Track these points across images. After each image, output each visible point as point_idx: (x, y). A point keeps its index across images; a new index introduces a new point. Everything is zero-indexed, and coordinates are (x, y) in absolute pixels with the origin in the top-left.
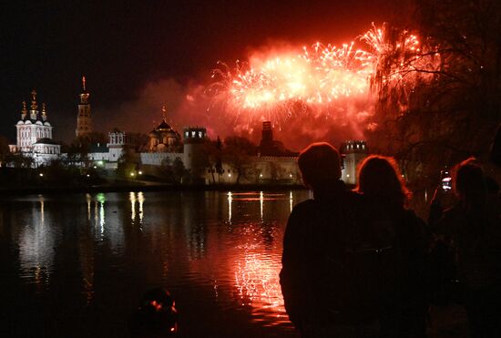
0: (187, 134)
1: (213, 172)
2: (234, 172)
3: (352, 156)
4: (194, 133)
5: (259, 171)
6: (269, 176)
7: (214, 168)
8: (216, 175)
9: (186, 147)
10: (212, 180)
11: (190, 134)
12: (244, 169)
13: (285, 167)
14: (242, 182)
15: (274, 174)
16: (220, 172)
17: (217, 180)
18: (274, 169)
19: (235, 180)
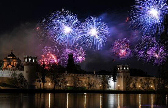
0: (26, 60)
1: (40, 82)
2: (52, 82)
3: (121, 74)
4: (30, 59)
5: (67, 82)
6: (73, 85)
7: (41, 79)
8: (42, 83)
9: (25, 67)
10: (39, 87)
11: (28, 60)
12: (58, 80)
13: (82, 80)
14: (57, 88)
15: (75, 84)
16: (44, 82)
17: (42, 87)
18: (75, 81)
19: (53, 87)
